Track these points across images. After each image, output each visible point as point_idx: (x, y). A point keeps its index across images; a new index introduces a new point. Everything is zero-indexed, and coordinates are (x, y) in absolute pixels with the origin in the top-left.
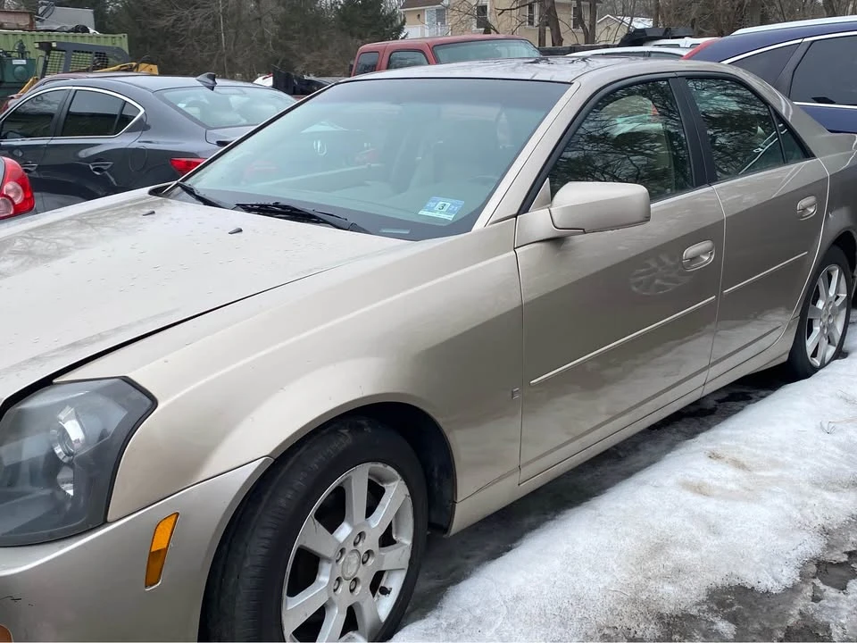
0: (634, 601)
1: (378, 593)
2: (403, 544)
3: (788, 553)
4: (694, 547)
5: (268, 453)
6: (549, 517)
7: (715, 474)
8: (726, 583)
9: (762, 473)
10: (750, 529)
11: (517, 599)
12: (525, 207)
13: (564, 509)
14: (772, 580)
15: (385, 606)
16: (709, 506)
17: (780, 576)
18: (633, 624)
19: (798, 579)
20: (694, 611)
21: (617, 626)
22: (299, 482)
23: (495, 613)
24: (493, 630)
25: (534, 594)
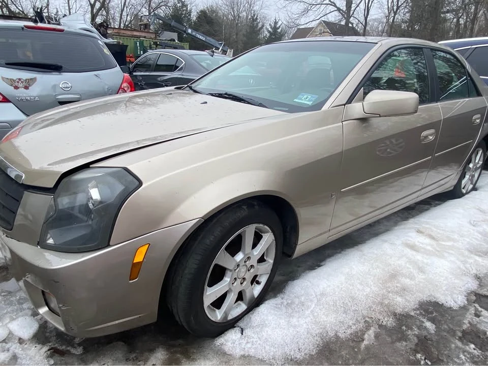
0: (382, 304)
1: (255, 283)
2: (269, 262)
3: (460, 287)
4: (412, 278)
5: (201, 217)
6: (338, 252)
7: (421, 241)
8: (428, 299)
9: (443, 243)
10: (440, 272)
11: (323, 294)
12: (350, 101)
13: (345, 248)
14: (453, 302)
15: (257, 290)
16: (419, 257)
17: (457, 300)
18: (381, 317)
19: (466, 302)
20: (412, 314)
21: (373, 317)
22: (218, 232)
23: (311, 301)
24: (310, 310)
25: (331, 294)
